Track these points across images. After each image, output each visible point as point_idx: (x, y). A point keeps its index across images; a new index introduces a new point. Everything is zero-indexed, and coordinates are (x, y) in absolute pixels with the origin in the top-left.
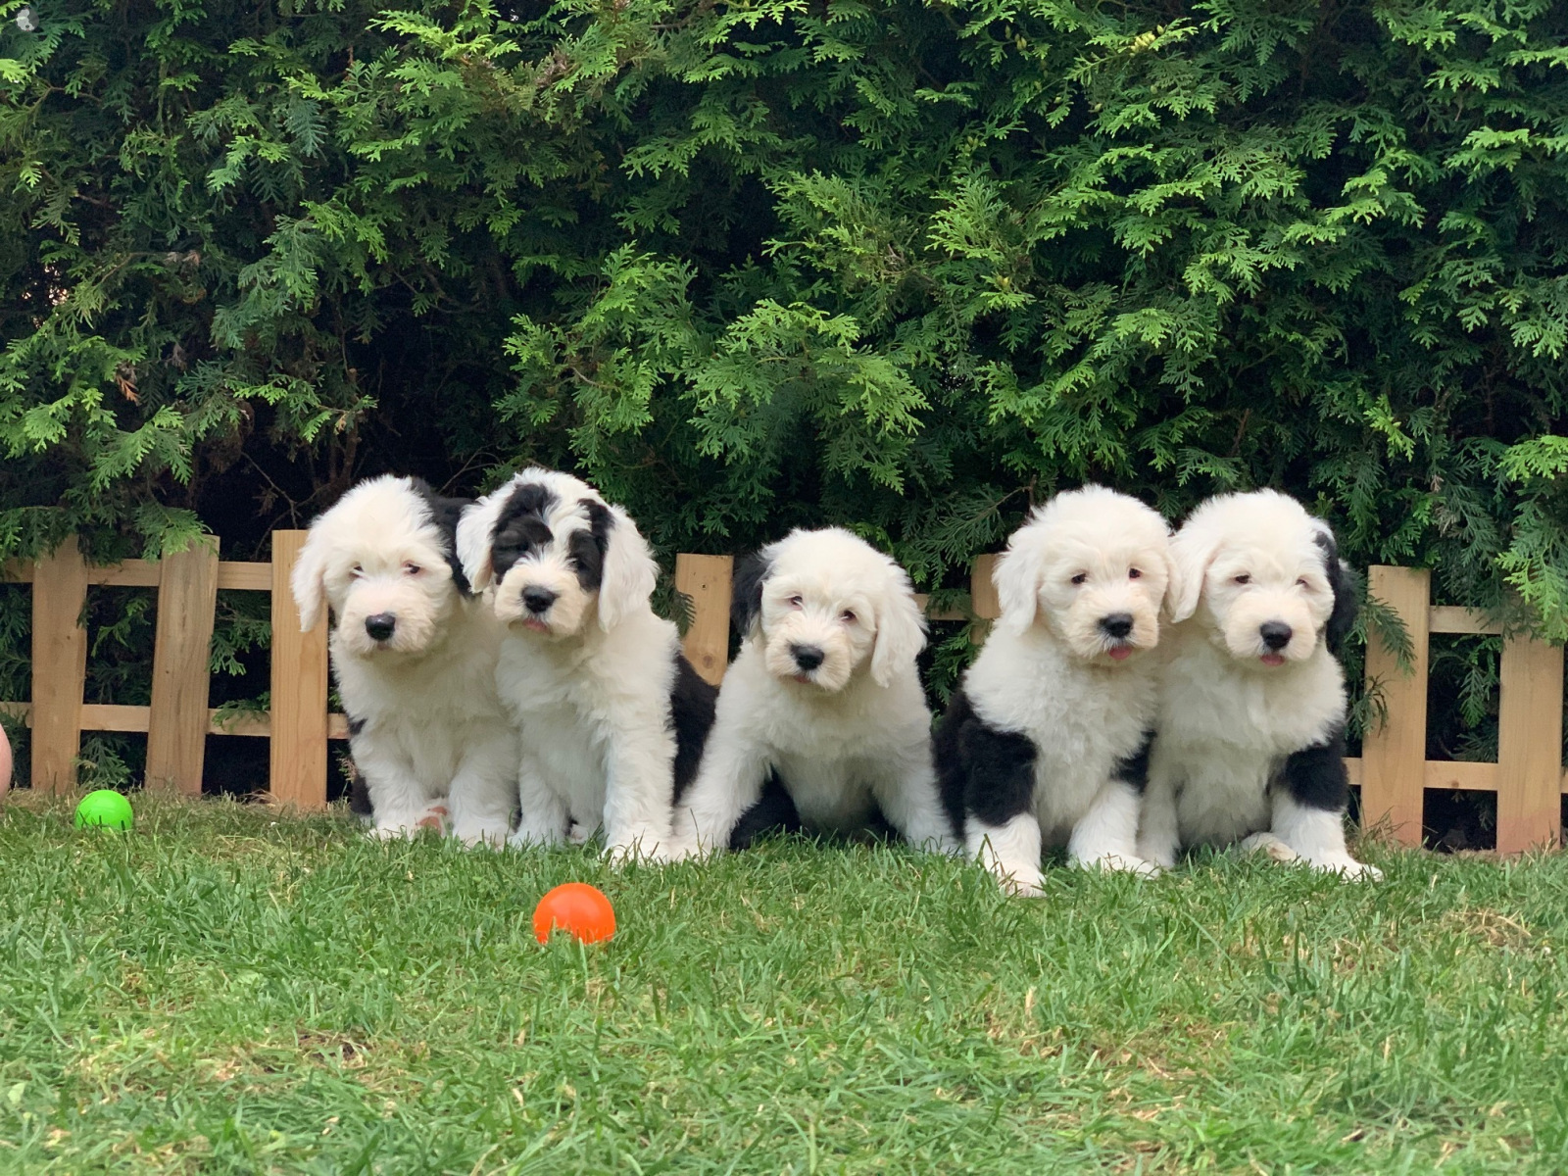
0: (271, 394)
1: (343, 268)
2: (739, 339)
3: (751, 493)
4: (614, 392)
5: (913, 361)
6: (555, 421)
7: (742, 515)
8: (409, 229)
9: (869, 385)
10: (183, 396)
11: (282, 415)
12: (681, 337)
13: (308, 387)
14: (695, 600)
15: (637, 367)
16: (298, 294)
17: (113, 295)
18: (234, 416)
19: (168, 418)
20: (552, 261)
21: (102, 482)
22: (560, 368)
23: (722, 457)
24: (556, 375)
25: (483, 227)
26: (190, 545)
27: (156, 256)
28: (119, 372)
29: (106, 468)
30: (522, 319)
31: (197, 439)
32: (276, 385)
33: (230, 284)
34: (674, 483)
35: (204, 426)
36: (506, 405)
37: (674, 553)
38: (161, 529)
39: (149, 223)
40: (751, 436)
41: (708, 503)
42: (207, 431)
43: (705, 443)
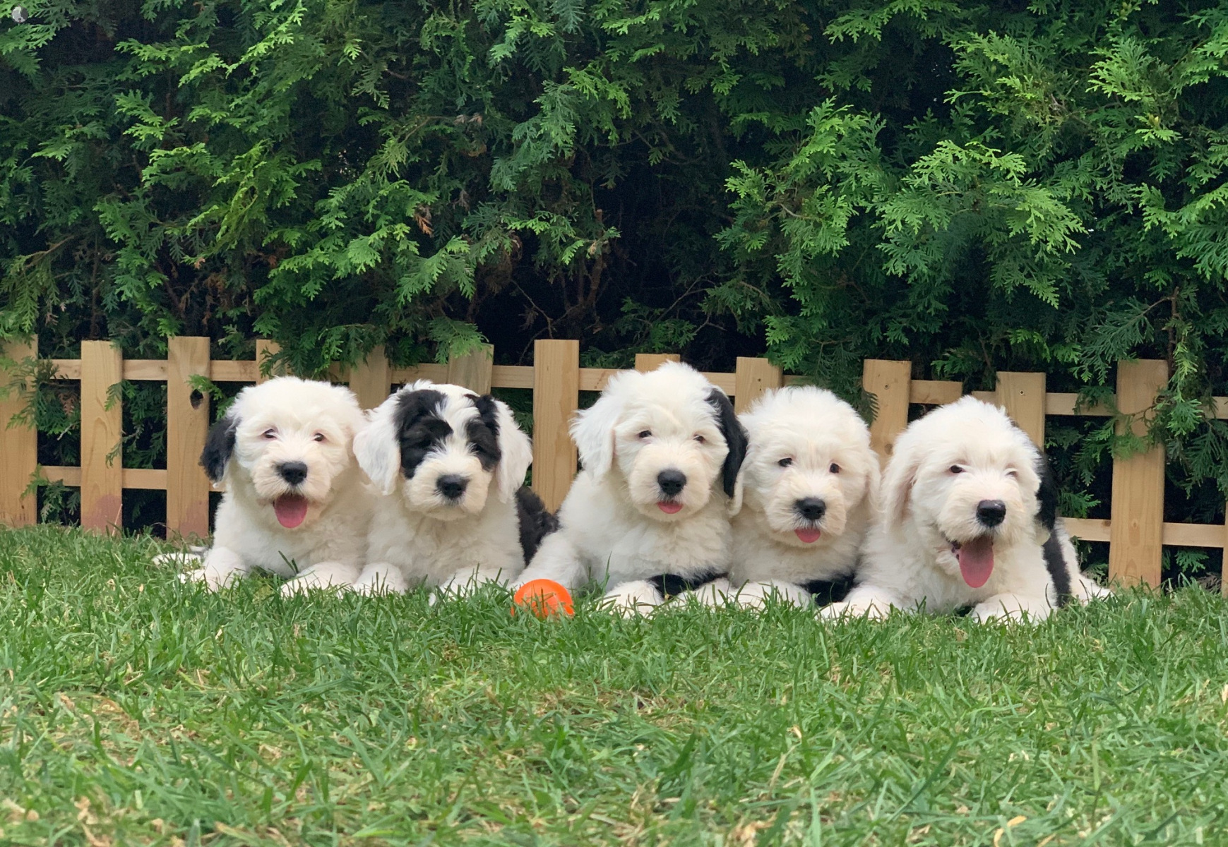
0: (537, 226)
1: (595, 125)
2: (920, 176)
3: (928, 308)
4: (815, 223)
5: (1068, 195)
6: (765, 250)
7: (920, 327)
8: (647, 93)
9: (1034, 211)
10: (468, 231)
11: (543, 246)
12: (872, 177)
13: (565, 221)
14: (879, 398)
15: (836, 201)
16: (560, 144)
17: (414, 151)
18: (507, 245)
19: (458, 245)
20: (764, 118)
21: (405, 297)
22: (770, 204)
23: (905, 276)
24: (767, 210)
25: (708, 90)
26: (471, 352)
27: (447, 119)
28: (418, 211)
29: (409, 287)
30: (738, 164)
31: (479, 263)
32: (541, 219)
33: (505, 141)
34: (863, 302)
35: (484, 253)
36: (725, 237)
37: (862, 358)
38: (450, 337)
39: (442, 92)
40: (930, 259)
41: (890, 318)
42: (485, 258)
43: (890, 264)
